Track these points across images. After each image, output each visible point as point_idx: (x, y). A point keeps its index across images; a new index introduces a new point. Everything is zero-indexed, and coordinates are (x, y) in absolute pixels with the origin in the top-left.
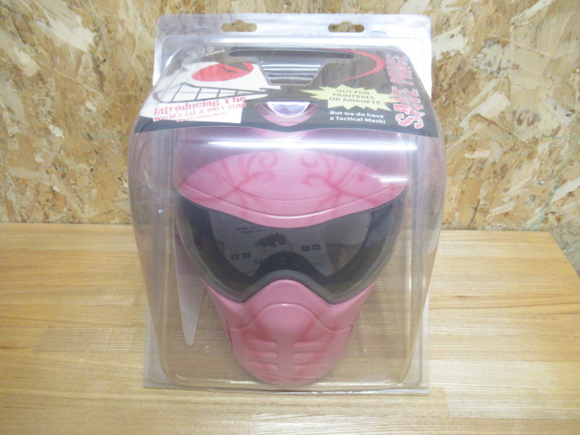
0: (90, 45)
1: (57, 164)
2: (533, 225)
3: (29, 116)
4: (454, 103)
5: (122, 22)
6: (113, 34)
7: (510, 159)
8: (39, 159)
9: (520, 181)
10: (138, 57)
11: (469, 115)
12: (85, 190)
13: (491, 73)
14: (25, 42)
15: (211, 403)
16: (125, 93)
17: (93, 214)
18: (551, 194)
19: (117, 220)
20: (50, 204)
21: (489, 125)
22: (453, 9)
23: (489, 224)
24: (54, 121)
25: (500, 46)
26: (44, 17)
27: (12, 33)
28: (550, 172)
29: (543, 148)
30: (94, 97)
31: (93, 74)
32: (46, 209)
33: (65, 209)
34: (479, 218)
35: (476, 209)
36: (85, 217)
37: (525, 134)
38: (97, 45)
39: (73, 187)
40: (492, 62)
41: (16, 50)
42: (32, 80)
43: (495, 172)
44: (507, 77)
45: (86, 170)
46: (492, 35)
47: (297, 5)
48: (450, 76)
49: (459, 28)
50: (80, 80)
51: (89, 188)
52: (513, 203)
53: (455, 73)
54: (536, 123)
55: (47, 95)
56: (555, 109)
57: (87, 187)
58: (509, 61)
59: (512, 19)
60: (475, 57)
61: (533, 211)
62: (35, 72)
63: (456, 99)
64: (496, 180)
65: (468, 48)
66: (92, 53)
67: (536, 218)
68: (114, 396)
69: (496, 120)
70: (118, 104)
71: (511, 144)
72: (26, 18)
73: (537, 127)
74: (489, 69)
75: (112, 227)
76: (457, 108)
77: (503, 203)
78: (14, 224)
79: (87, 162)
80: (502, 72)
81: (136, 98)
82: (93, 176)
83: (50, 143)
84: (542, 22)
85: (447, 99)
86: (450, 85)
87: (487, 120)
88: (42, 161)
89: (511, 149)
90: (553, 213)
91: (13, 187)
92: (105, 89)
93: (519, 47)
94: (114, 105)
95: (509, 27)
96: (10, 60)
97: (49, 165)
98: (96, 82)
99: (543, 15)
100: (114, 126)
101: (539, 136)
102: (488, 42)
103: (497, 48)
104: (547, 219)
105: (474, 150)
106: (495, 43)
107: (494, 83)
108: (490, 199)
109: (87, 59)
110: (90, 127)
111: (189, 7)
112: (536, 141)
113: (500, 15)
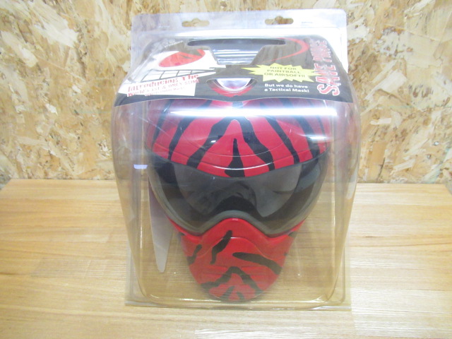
0: (75, 43)
1: (53, 134)
2: (430, 179)
3: (31, 97)
4: (360, 81)
5: (98, 24)
6: (91, 33)
7: (409, 125)
8: (39, 130)
9: (418, 142)
10: (111, 50)
11: (373, 90)
12: (74, 154)
13: (390, 56)
14: (26, 41)
15: (163, 320)
16: (102, 79)
17: (80, 172)
18: (445, 154)
19: (99, 177)
20: (48, 165)
21: (390, 97)
22: (356, 5)
23: (393, 178)
24: (50, 101)
25: (396, 33)
26: (39, 22)
27: (17, 34)
28: (442, 135)
29: (436, 116)
30: (78, 82)
31: (78, 64)
32: (46, 168)
33: (60, 169)
34: (384, 173)
35: (382, 166)
36: (74, 174)
37: (420, 104)
38: (80, 42)
39: (65, 151)
40: (390, 47)
41: (20, 47)
42: (33, 70)
43: (396, 136)
44: (403, 59)
45: (74, 138)
46: (389, 25)
47: (231, 6)
48: (356, 59)
49: (362, 20)
50: (68, 70)
51: (77, 152)
52: (413, 161)
53: (360, 57)
54: (429, 95)
55: (44, 81)
56: (445, 83)
57: (76, 152)
58: (404, 45)
59: (405, 12)
60: (376, 43)
61: (430, 167)
62: (35, 63)
63: (362, 77)
64: (398, 142)
65: (371, 36)
66: (76, 48)
67: (433, 173)
68: (90, 313)
69: (396, 93)
70: (97, 87)
71: (409, 113)
72: (27, 23)
73: (430, 99)
74: (388, 53)
75: (95, 182)
76: (363, 85)
77: (404, 161)
78: (22, 180)
79: (75, 132)
80: (399, 54)
81: (110, 81)
82: (80, 143)
83: (48, 118)
84: (430, 14)
85: (354, 77)
86: (356, 66)
87: (388, 94)
88: (42, 132)
89: (409, 117)
90: (447, 169)
91: (21, 151)
92: (87, 75)
93: (411, 34)
94: (94, 88)
95: (403, 18)
96: (16, 55)
97: (47, 134)
98: (80, 70)
99: (431, 7)
100: (94, 104)
101: (432, 106)
102: (386, 31)
103: (394, 35)
104: (442, 174)
105: (378, 119)
106: (392, 31)
107: (392, 63)
108: (393, 158)
109: (73, 53)
110: (77, 105)
111: (148, 10)
112: (430, 110)
113: (395, 8)
